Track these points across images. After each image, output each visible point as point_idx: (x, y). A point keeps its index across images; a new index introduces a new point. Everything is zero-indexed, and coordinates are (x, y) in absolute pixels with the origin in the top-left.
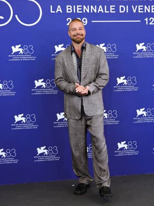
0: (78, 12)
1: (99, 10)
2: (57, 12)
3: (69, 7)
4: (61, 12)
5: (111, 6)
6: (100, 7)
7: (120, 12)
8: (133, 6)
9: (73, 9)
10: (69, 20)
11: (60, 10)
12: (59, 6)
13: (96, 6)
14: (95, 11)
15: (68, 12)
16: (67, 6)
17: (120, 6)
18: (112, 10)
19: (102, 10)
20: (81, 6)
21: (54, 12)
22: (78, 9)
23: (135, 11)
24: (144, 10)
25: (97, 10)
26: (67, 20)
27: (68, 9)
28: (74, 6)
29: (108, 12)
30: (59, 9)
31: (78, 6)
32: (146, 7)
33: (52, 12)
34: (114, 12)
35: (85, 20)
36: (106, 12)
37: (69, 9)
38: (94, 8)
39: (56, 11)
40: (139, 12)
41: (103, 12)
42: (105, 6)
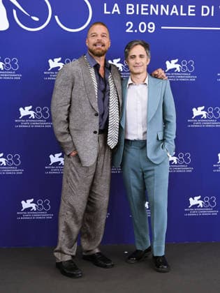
0: (142, 13)
1: (173, 12)
2: (113, 13)
3: (130, 7)
4: (119, 13)
5: (190, 7)
6: (175, 7)
7: (203, 15)
9: (135, 9)
10: (130, 25)
11: (118, 11)
12: (116, 5)
13: (168, 6)
14: (167, 13)
15: (128, 13)
16: (128, 5)
17: (203, 7)
18: (191, 12)
19: (176, 12)
20: (147, 5)
21: (109, 13)
22: (143, 9)
25: (170, 12)
26: (127, 25)
27: (128, 9)
28: (138, 5)
29: (185, 14)
30: (116, 9)
31: (143, 5)
33: (105, 12)
34: (194, 15)
35: (151, 25)
36: (182, 14)
37: (130, 9)
38: (166, 8)
39: (111, 12)
41: (177, 14)
42: (182, 6)
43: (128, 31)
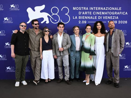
0: (83, 19)
3: (80, 17)
5: (95, 17)
6: (91, 17)
7: (99, 19)
8: (103, 17)
9: (81, 17)
11: (77, 18)
12: (76, 17)
13: (89, 17)
15: (79, 19)
16: (79, 17)
17: (99, 17)
18: (96, 18)
19: (92, 18)
22: (83, 18)
23: (104, 18)
24: (107, 18)
26: (79, 21)
27: (79, 18)
28: (82, 17)
30: (76, 18)
31: (83, 17)
32: (108, 17)
33: (73, 18)
35: (85, 22)
36: (93, 19)
40: (106, 19)
43: (79, 23)
